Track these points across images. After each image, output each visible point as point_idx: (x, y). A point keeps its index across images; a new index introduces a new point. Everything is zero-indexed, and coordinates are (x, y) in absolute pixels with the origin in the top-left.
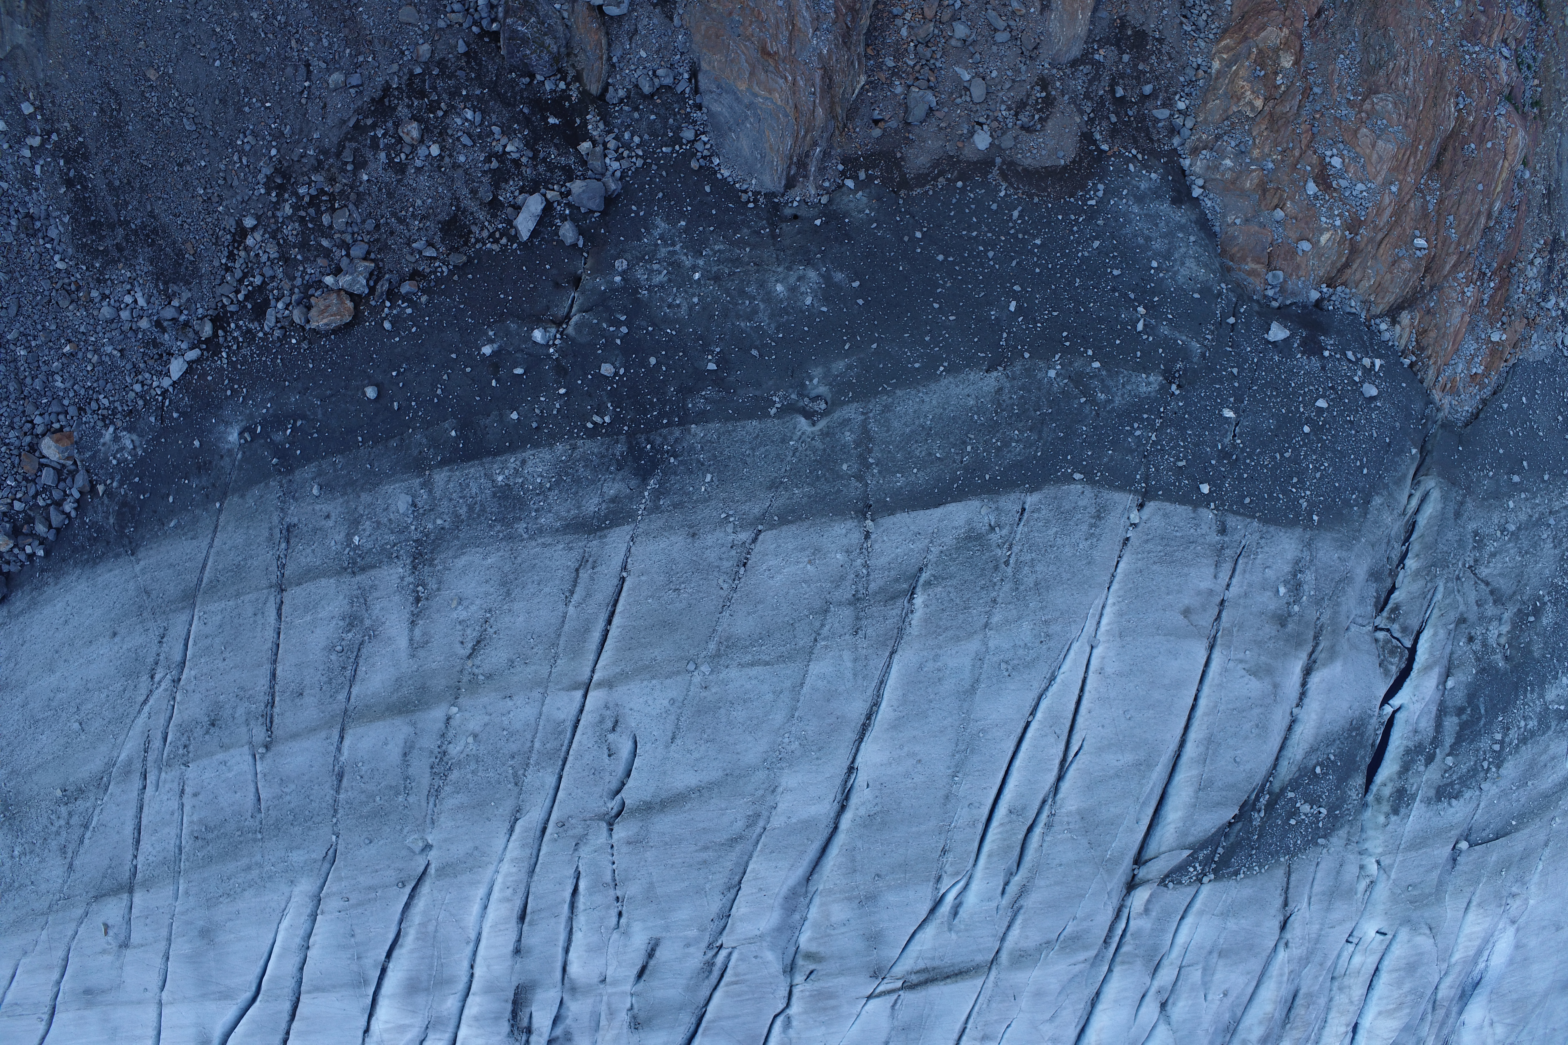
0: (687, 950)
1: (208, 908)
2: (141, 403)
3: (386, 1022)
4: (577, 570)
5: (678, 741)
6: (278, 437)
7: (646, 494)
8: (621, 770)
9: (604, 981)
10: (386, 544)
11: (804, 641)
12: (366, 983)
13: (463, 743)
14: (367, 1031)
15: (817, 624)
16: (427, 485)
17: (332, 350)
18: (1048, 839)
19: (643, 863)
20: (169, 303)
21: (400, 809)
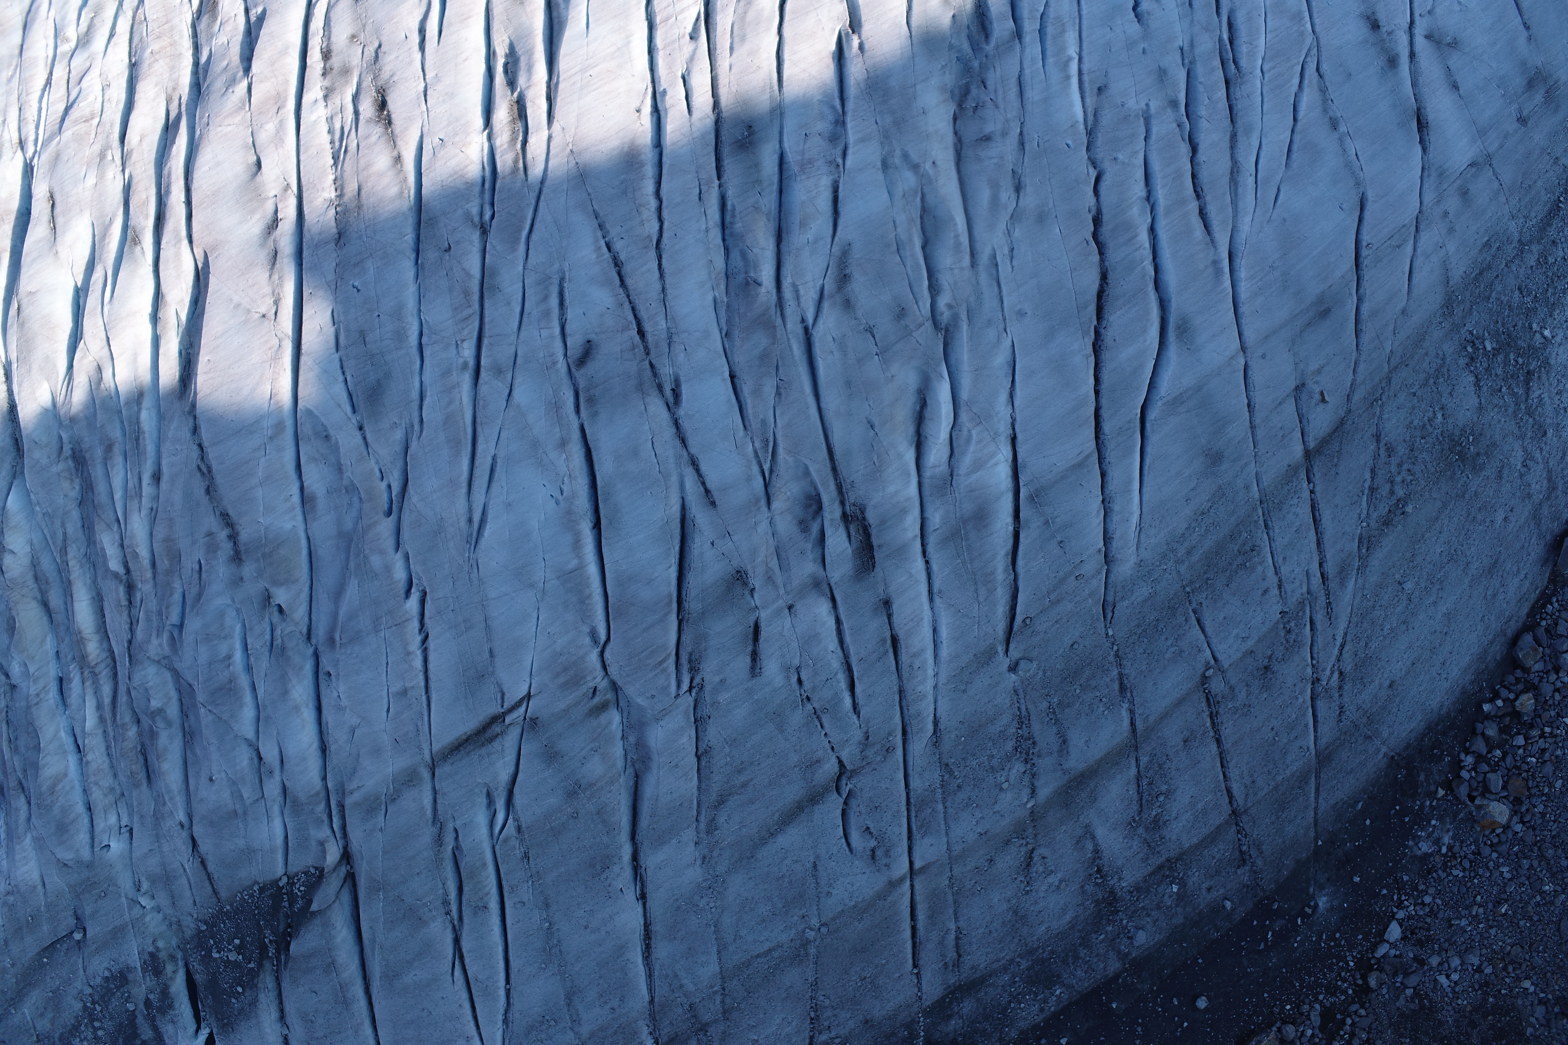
0: (721, 677)
1: (1220, 488)
2: (1422, 887)
3: (996, 464)
4: (959, 956)
5: (809, 865)
6: (1278, 924)
7: (922, 1034)
8: (853, 819)
9: (790, 608)
10: (1145, 897)
11: (733, 985)
12: (1031, 499)
13: (1012, 779)
14: (1014, 439)
15: (727, 1001)
16: (1124, 958)
17: (1250, 1017)
18: (442, 892)
19: (798, 748)
20: (1415, 988)
21: (1053, 692)
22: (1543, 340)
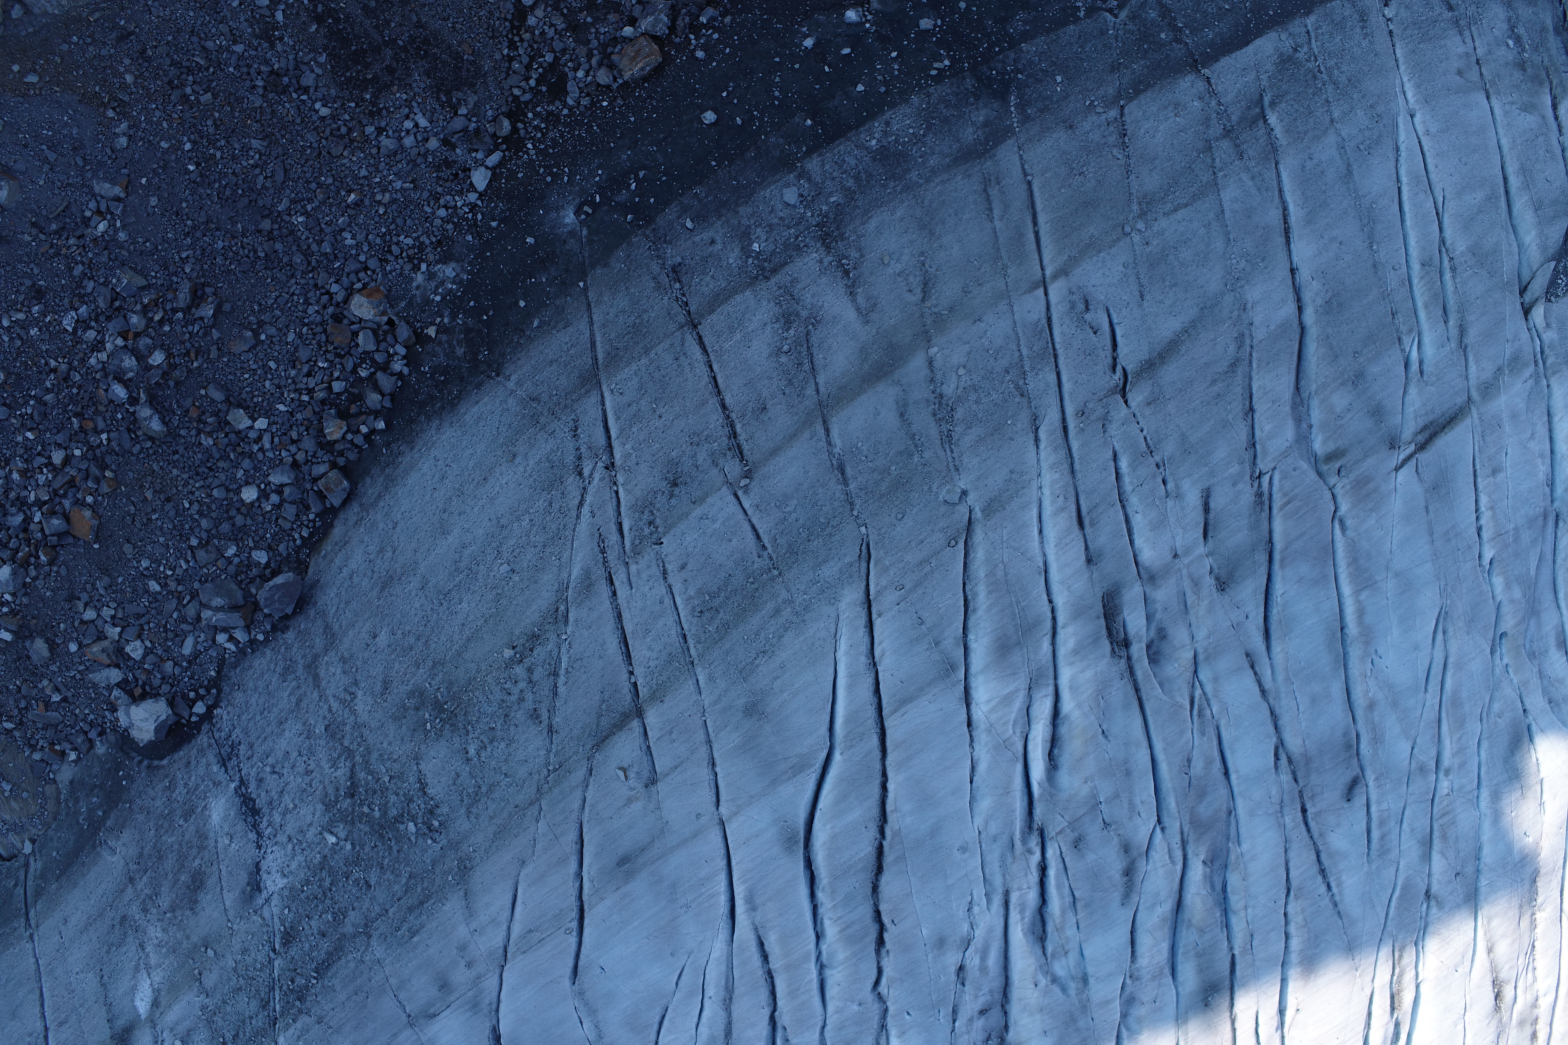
0: (1236, 489)
1: (744, 680)
2: (450, 226)
3: (988, 702)
4: (985, 190)
5: (1147, 297)
6: (623, 197)
7: (1012, 109)
8: (1108, 343)
9: (1176, 556)
10: (788, 240)
11: (1206, 177)
12: (952, 668)
13: (954, 378)
14: (970, 726)
15: (1209, 160)
16: (803, 174)
17: (649, 97)
18: (1458, 280)
19: (1168, 419)
20: (456, 114)
21: (920, 468)
22: (334, 830)
